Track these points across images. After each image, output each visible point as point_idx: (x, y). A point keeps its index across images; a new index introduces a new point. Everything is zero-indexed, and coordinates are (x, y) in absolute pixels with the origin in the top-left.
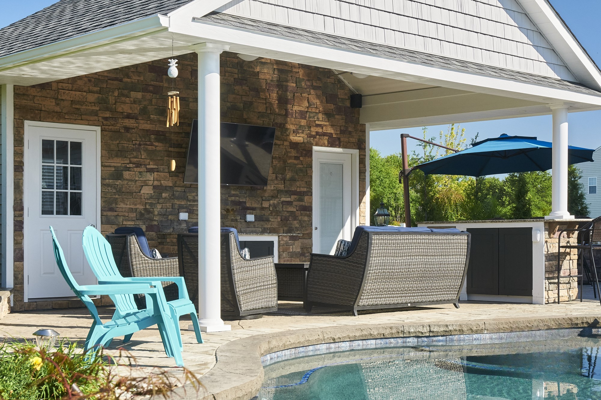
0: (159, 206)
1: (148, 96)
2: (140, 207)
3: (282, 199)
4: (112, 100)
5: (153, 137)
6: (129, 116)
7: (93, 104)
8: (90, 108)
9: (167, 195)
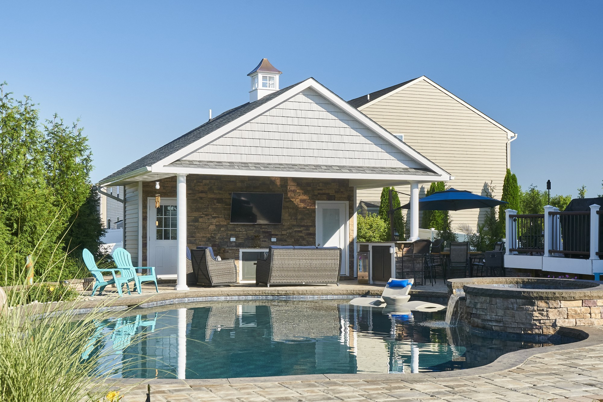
0: (219, 235)
2: (209, 235)
3: (295, 230)
5: (215, 201)
6: (202, 192)
9: (224, 229)
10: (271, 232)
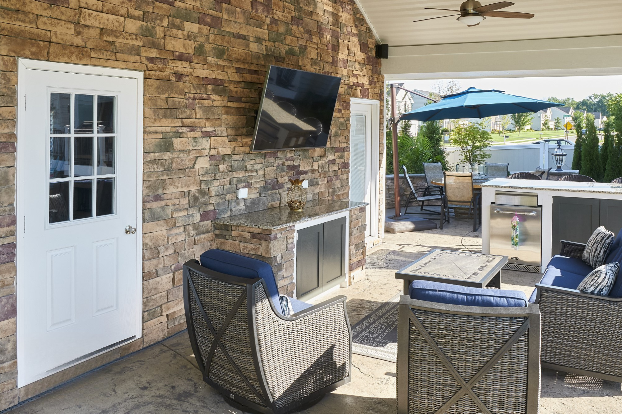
0: (216, 183)
1: (205, 29)
2: (194, 188)
4: (159, 32)
5: (210, 87)
6: (181, 58)
7: (134, 37)
8: (129, 41)
9: (225, 166)
10: (299, 166)
